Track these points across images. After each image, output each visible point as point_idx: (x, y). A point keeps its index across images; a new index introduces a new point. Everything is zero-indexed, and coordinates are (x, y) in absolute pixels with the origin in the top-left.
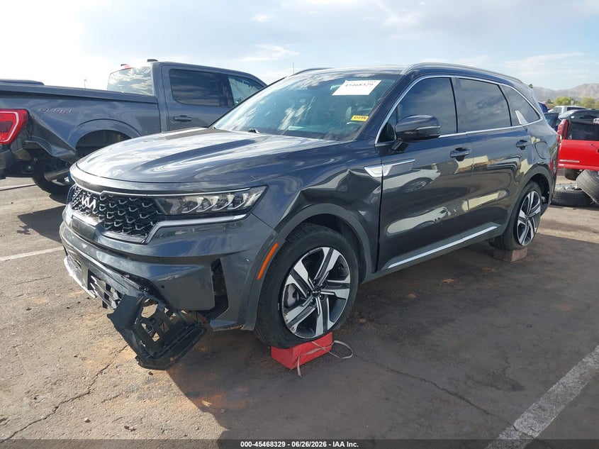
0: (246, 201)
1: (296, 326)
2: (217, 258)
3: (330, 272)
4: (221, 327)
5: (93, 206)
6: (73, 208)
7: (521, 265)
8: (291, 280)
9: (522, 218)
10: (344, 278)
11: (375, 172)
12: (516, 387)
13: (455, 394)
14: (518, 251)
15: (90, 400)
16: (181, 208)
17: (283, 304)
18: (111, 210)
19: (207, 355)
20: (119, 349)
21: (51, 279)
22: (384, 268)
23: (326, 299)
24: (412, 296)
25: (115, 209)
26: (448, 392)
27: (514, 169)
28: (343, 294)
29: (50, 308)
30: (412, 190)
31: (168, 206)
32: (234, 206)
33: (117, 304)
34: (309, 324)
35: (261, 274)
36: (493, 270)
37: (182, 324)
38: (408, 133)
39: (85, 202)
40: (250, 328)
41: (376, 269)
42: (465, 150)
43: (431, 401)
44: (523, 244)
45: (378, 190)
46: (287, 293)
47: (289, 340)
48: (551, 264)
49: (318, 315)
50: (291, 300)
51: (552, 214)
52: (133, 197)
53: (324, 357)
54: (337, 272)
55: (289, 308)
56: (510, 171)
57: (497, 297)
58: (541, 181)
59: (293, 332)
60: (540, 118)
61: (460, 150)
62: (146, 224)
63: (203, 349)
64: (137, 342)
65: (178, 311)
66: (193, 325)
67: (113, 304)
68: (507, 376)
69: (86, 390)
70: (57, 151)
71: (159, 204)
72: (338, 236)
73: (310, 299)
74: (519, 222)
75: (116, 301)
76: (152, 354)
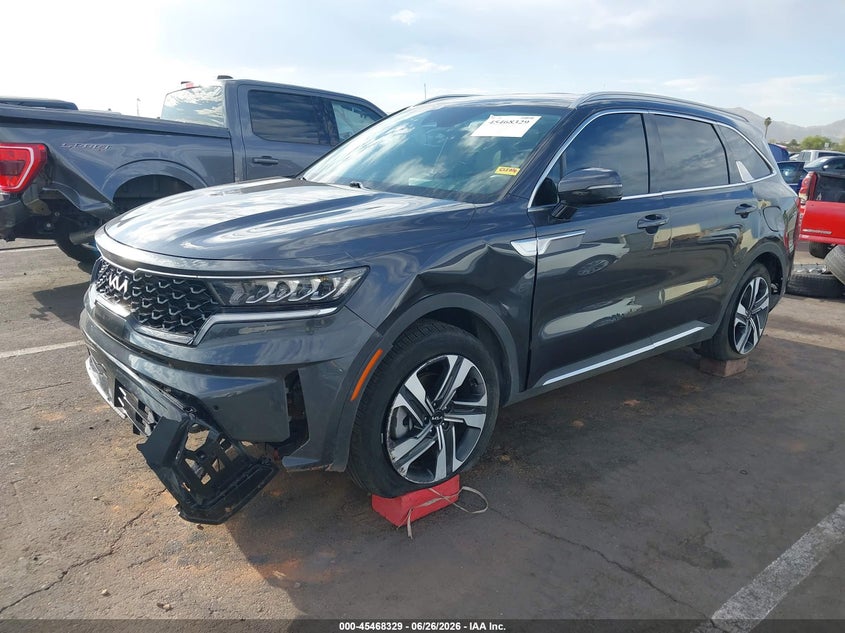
0: (338, 288)
1: (406, 466)
2: (293, 370)
3: (458, 389)
4: (297, 467)
5: (123, 289)
6: (98, 290)
7: (738, 381)
8: (400, 401)
9: (741, 316)
10: (478, 399)
11: (526, 248)
12: (719, 563)
13: (630, 571)
14: (735, 362)
15: (112, 564)
16: (244, 298)
17: (388, 435)
18: (149, 295)
19: (281, 502)
20: (159, 490)
21: (70, 386)
22: (537, 385)
23: (451, 429)
24: (579, 423)
25: (153, 295)
26: (620, 566)
27: (731, 243)
28: (476, 421)
29: (66, 428)
30: (588, 272)
31: (228, 293)
32: (320, 295)
33: (152, 428)
34: (425, 463)
35: (357, 392)
36: (698, 388)
37: (244, 459)
38: (577, 193)
39: (113, 282)
40: (341, 468)
41: (526, 386)
42: (659, 218)
43: (595, 580)
44: (742, 352)
45: (531, 274)
46: (394, 419)
47: (395, 486)
48: (782, 381)
49: (439, 452)
50: (400, 430)
51: (787, 307)
52: (178, 279)
53: (447, 508)
54: (468, 390)
55: (397, 440)
56: (726, 246)
57: (700, 429)
58: (771, 263)
59: (403, 474)
60: (771, 173)
61: (652, 218)
62: (195, 318)
63: (277, 494)
64: (180, 484)
65: (237, 442)
66: (259, 462)
67: (147, 429)
68: (706, 545)
69: (108, 548)
70: (86, 204)
71: (214, 290)
72: (471, 338)
73: (429, 428)
74: (737, 321)
75: (152, 426)
76: (199, 501)
